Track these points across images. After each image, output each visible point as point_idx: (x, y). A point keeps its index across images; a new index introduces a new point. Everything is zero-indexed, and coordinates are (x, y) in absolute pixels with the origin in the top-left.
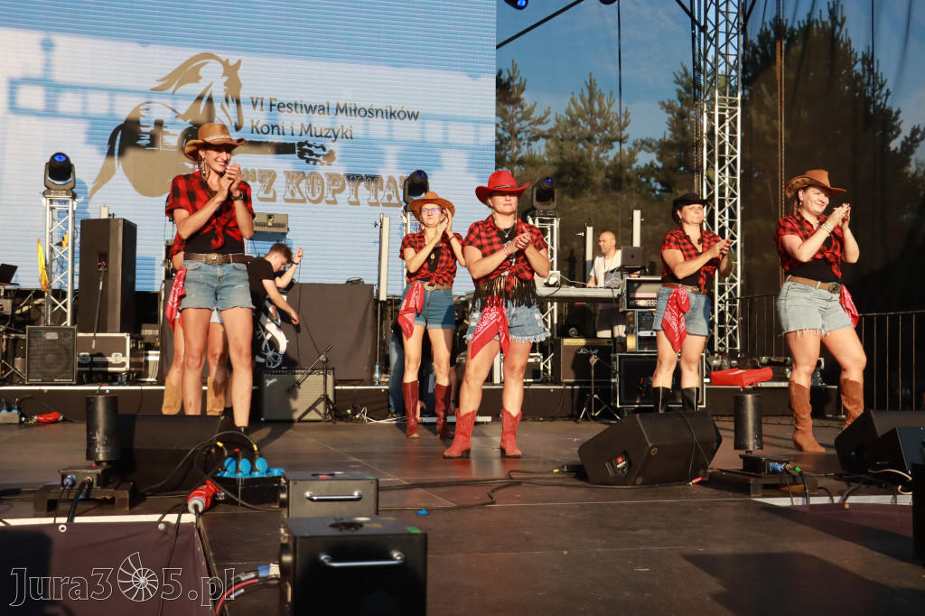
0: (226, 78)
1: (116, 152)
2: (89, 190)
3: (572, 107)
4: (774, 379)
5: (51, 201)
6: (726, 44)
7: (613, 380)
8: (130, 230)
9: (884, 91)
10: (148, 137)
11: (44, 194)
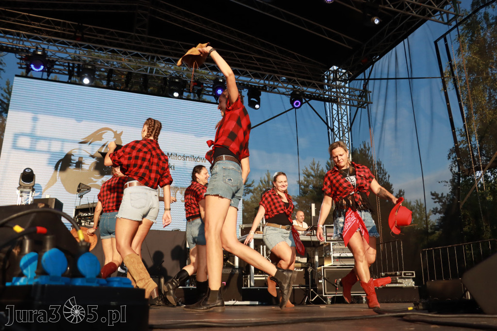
0: (115, 139)
1: (58, 170)
2: (43, 188)
3: (261, 184)
4: (392, 283)
5: (22, 192)
6: (343, 136)
7: (320, 281)
8: (59, 205)
9: (387, 176)
10: (75, 165)
11: (18, 188)
